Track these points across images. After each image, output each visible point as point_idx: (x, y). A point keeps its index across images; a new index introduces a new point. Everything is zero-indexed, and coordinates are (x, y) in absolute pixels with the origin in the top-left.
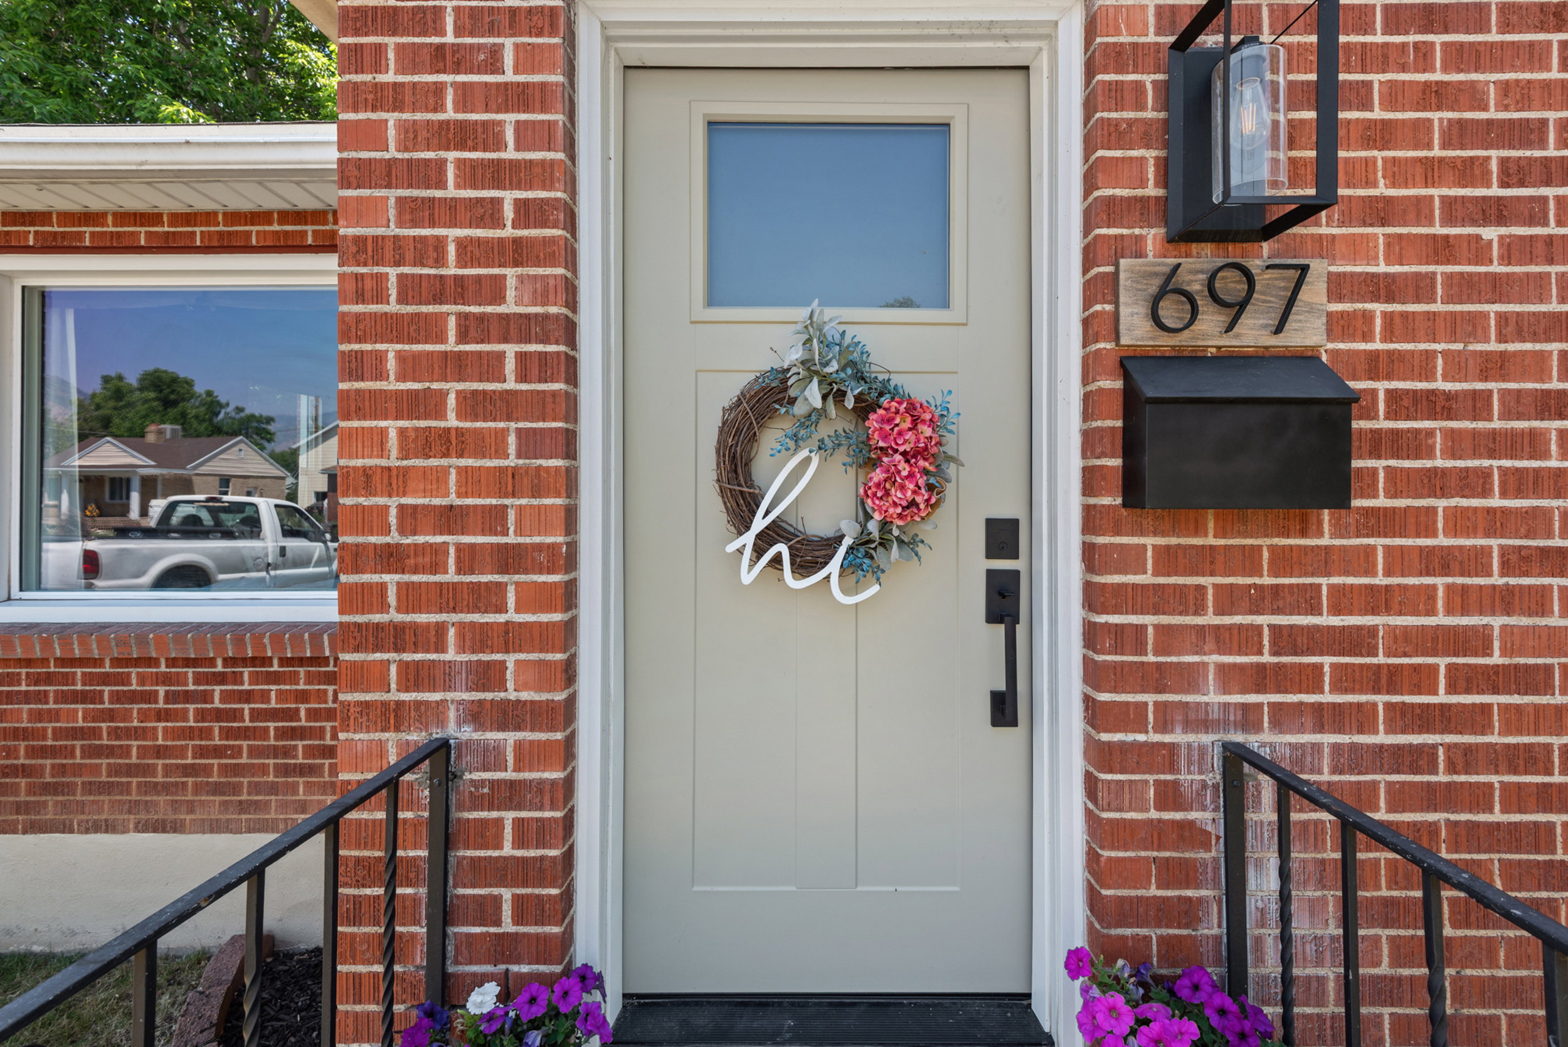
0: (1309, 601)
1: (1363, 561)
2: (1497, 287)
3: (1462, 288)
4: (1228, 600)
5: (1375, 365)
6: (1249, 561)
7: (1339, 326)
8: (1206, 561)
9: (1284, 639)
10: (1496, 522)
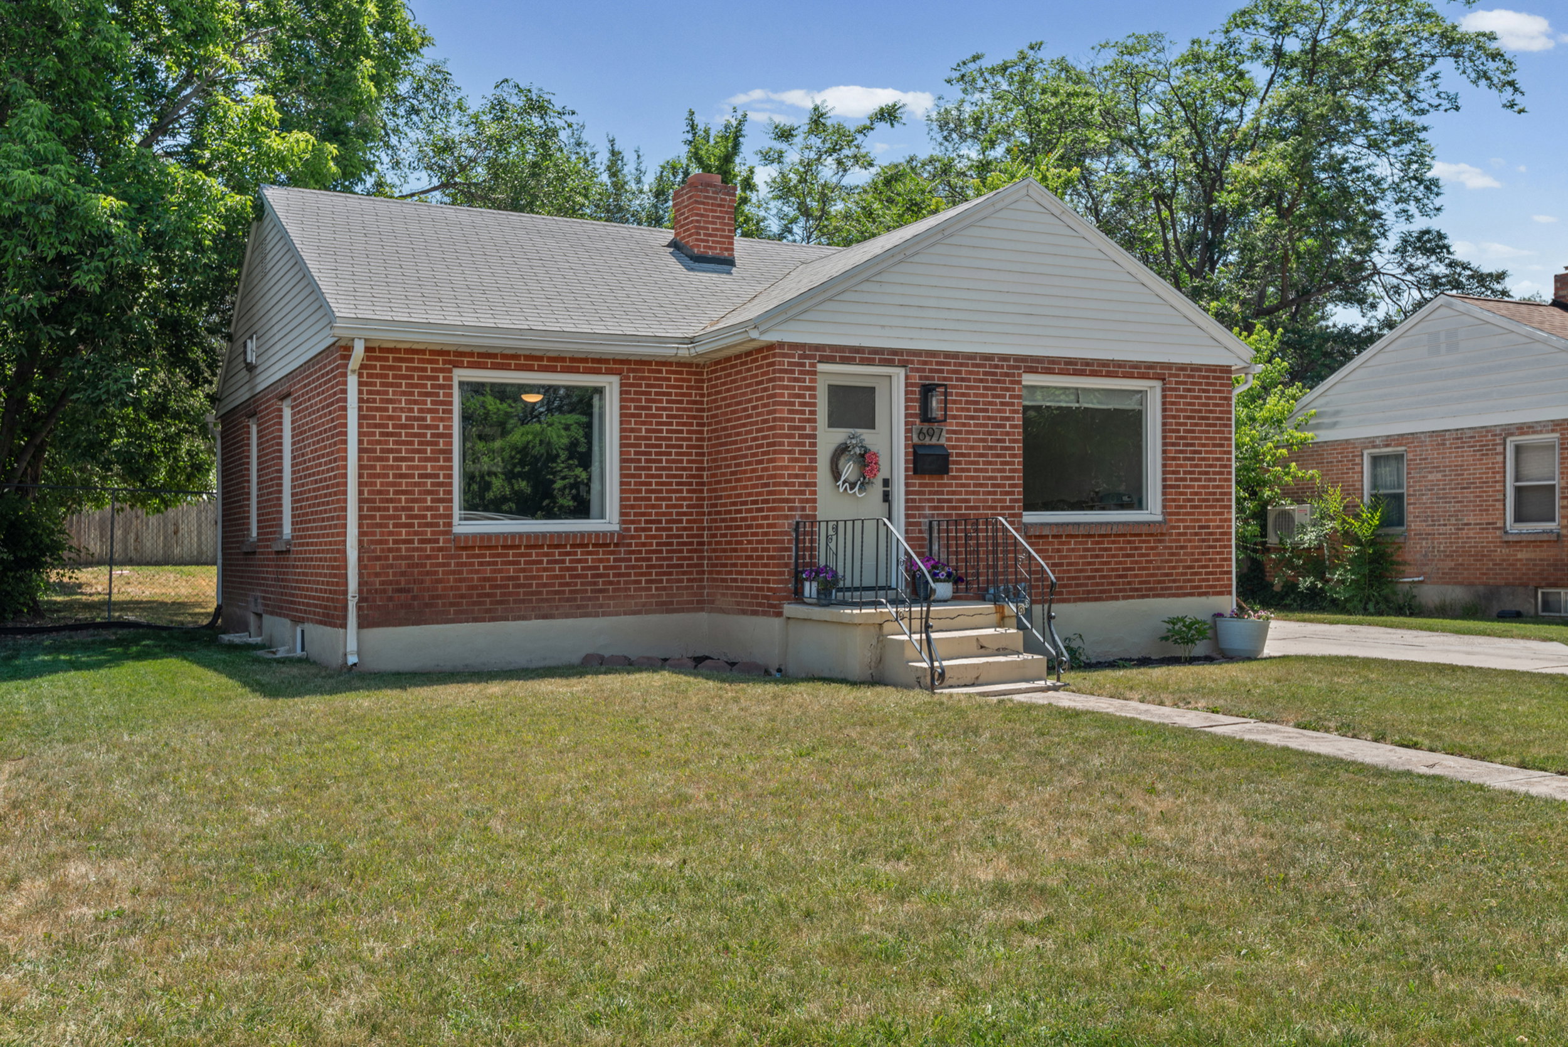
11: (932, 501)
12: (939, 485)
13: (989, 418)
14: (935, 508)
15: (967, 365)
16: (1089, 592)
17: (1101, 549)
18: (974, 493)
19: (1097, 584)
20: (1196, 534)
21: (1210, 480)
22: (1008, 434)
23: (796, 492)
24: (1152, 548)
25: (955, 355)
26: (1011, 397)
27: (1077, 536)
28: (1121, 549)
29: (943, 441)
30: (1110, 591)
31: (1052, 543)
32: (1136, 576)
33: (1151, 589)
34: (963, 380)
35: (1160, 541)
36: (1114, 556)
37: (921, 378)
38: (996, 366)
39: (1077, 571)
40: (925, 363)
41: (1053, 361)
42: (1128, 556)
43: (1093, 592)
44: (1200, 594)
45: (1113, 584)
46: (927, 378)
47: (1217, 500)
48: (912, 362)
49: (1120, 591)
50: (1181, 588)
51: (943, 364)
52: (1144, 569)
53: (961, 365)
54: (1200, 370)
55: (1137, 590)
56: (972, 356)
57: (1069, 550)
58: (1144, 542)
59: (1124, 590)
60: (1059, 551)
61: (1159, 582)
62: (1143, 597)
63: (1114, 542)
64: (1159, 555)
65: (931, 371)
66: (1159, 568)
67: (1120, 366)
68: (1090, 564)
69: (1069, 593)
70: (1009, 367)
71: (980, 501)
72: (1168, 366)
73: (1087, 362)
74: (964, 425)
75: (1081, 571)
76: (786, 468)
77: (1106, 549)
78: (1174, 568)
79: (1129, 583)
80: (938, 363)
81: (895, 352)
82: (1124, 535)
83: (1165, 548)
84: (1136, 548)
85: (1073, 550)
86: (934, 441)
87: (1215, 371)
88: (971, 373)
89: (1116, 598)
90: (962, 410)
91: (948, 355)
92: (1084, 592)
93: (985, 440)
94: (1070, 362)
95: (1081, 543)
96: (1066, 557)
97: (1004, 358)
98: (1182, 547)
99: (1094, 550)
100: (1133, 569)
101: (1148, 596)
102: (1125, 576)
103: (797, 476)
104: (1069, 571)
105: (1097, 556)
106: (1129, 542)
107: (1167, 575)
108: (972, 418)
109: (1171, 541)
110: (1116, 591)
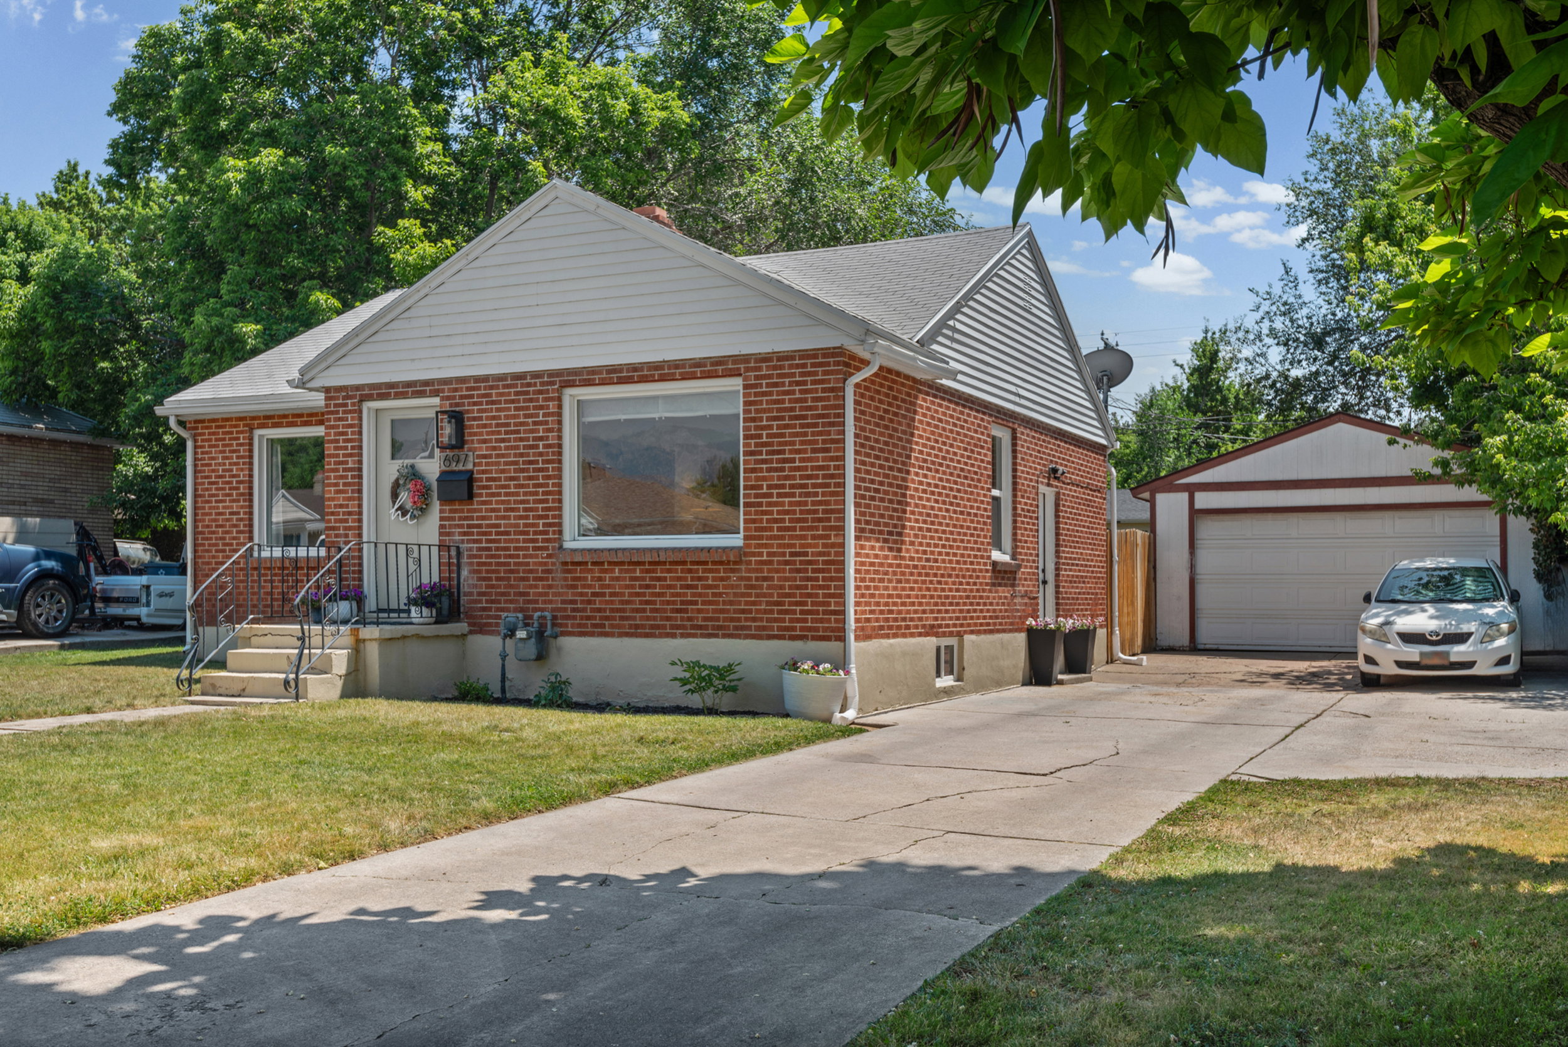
0: (472, 518)
1: (480, 510)
2: (503, 456)
3: (498, 456)
4: (460, 519)
5: (483, 472)
6: (462, 511)
7: (475, 464)
8: (455, 511)
9: (469, 526)
10: (503, 502)
11: (462, 526)
12: (469, 511)
13: (521, 440)
14: (465, 534)
15: (497, 387)
16: (637, 627)
17: (652, 579)
18: (504, 518)
19: (648, 618)
20: (787, 563)
21: (808, 495)
22: (541, 454)
23: (341, 521)
24: (722, 579)
25: (485, 379)
26: (544, 415)
27: (622, 563)
28: (679, 579)
29: (470, 466)
30: (664, 627)
31: (592, 571)
32: (699, 611)
33: (720, 628)
34: (493, 402)
35: (733, 571)
36: (670, 587)
37: (451, 405)
38: (529, 385)
39: (622, 602)
40: (456, 390)
41: (593, 371)
42: (688, 587)
43: (643, 627)
44: (793, 638)
45: (668, 619)
46: (457, 405)
47: (820, 520)
48: (443, 391)
49: (678, 627)
50: (764, 628)
51: (474, 389)
52: (710, 603)
53: (491, 387)
54: (793, 358)
55: (700, 627)
56: (502, 377)
57: (612, 579)
58: (711, 571)
59: (684, 627)
60: (600, 579)
61: (732, 620)
62: (710, 636)
63: (669, 571)
64: (732, 587)
65: (461, 397)
66: (731, 603)
67: (677, 367)
68: (638, 595)
69: (612, 626)
70: (542, 384)
71: (511, 525)
72: (745, 359)
73: (634, 368)
74: (494, 448)
75: (628, 602)
76: (333, 499)
77: (659, 579)
78: (754, 603)
79: (690, 619)
80: (468, 389)
81: (426, 383)
82: (684, 563)
83: (741, 579)
84: (700, 579)
85: (617, 579)
86: (460, 467)
87: (815, 356)
88: (502, 394)
89: (673, 636)
90: (493, 433)
91: (478, 379)
92: (631, 626)
93: (516, 463)
94: (613, 369)
95: (627, 571)
96: (609, 586)
97: (537, 375)
98: (765, 579)
99: (643, 579)
100: (696, 603)
101: (716, 636)
102: (686, 611)
103: (341, 506)
104: (612, 602)
105: (648, 587)
106: (690, 571)
107: (743, 611)
108: (503, 440)
109: (749, 571)
110: (672, 627)
